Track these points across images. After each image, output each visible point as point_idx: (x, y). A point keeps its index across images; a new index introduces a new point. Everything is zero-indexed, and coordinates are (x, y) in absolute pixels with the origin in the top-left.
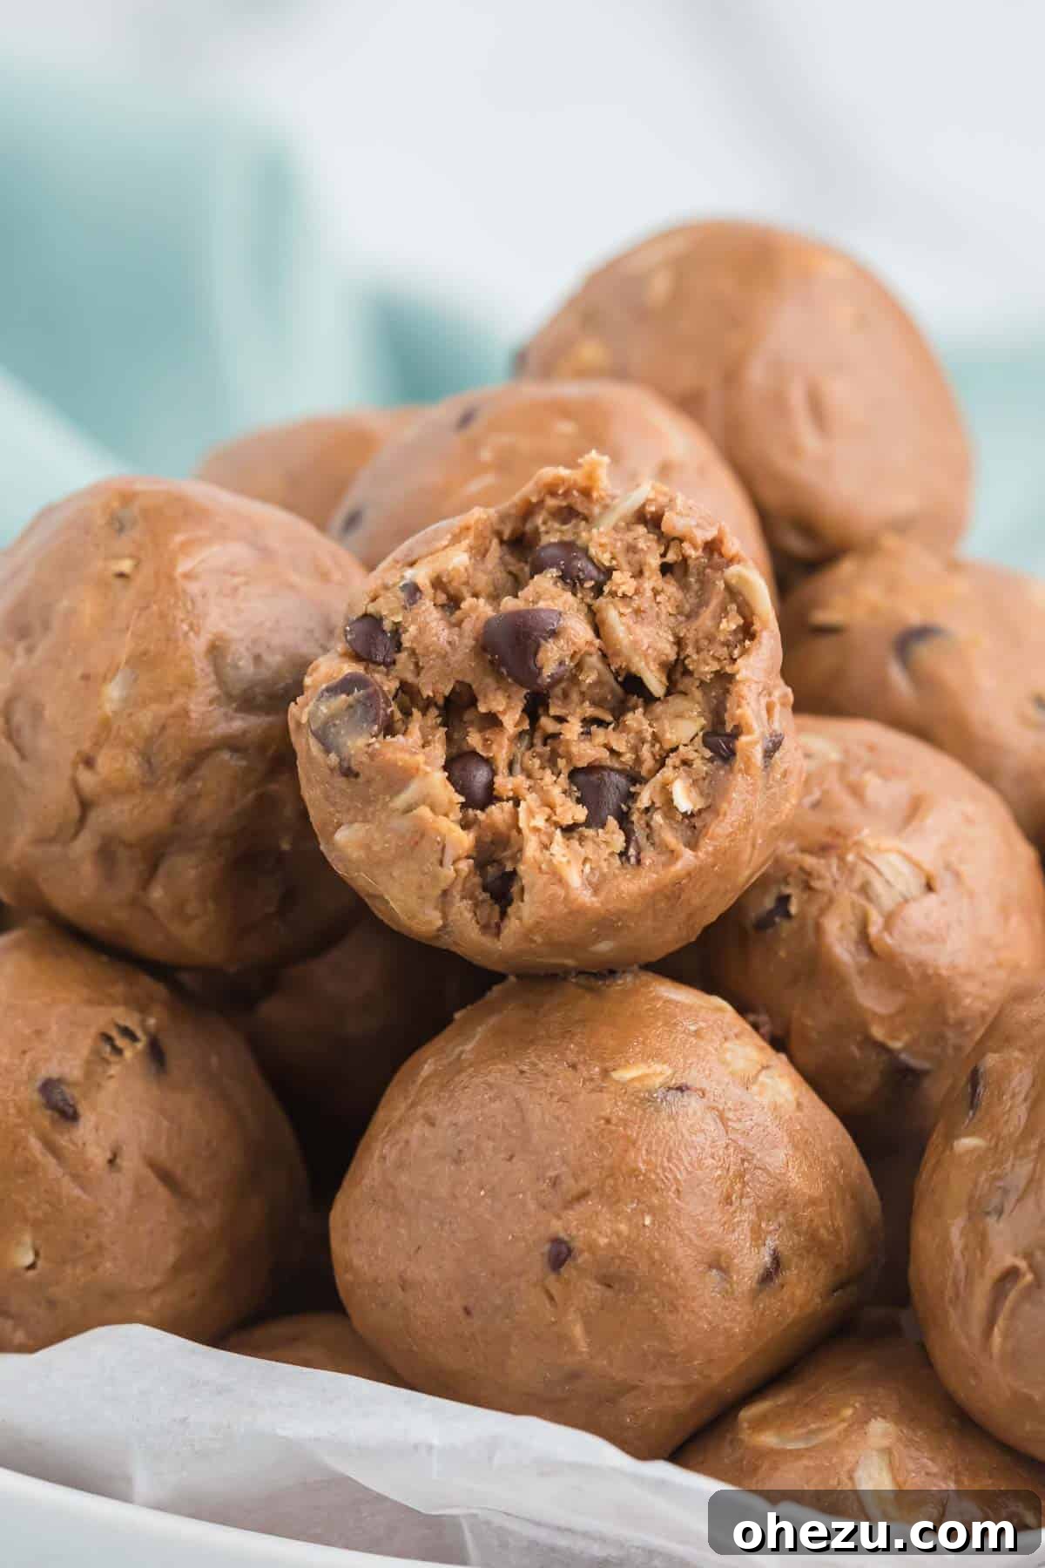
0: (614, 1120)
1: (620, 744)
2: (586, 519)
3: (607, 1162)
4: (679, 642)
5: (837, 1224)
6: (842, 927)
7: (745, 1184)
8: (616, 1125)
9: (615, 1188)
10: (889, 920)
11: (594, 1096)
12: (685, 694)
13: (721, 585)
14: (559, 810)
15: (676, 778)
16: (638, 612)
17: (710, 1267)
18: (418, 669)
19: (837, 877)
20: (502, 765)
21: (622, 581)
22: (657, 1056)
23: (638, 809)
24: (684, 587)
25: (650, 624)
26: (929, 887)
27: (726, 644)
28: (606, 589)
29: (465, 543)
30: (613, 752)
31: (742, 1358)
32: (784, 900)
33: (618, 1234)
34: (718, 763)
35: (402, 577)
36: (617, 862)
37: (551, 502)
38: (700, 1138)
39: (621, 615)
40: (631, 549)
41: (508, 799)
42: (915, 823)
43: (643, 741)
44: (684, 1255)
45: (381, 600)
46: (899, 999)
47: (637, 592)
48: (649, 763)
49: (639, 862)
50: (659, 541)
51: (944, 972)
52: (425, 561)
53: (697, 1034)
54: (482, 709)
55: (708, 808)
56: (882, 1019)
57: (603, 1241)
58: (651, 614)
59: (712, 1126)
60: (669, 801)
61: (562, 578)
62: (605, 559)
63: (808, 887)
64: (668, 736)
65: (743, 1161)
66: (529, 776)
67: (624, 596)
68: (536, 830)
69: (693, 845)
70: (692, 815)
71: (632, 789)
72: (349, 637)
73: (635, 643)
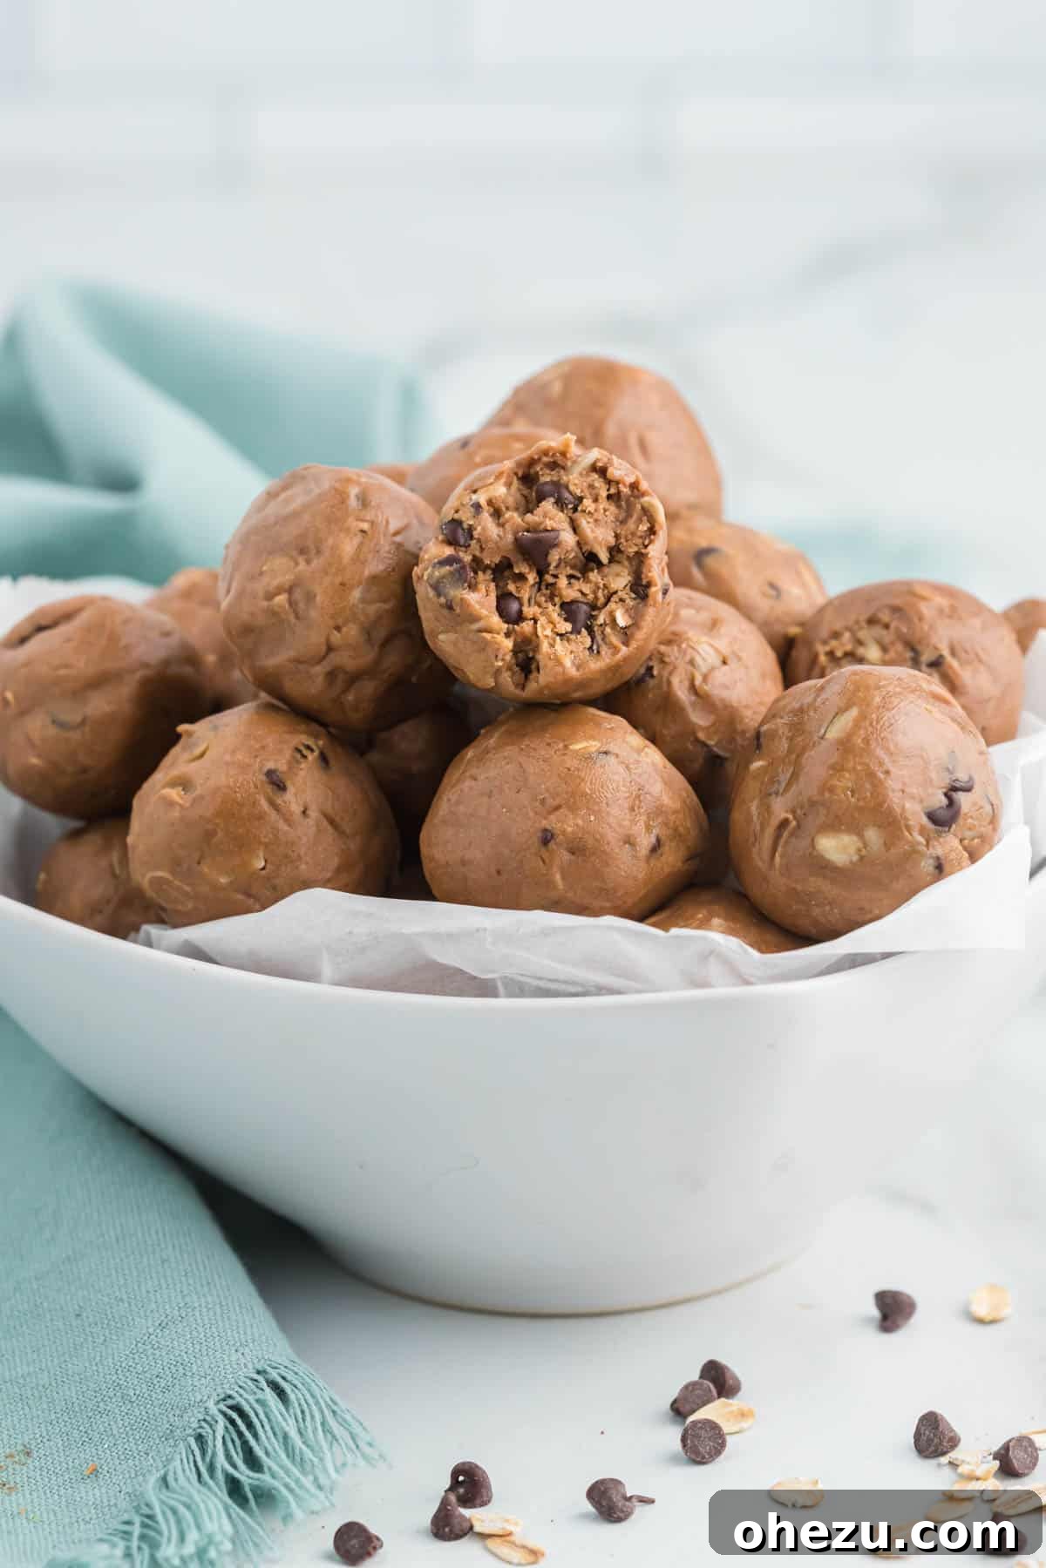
0: (572, 769)
1: (587, 589)
2: (563, 468)
3: (570, 789)
4: (617, 536)
5: (687, 825)
6: (681, 682)
7: (640, 801)
8: (574, 771)
9: (575, 803)
10: (705, 678)
11: (563, 757)
12: (619, 562)
13: (639, 507)
14: (558, 626)
15: (617, 608)
16: (596, 521)
17: (625, 843)
18: (482, 549)
19: (677, 655)
20: (525, 600)
21: (588, 503)
22: (593, 738)
23: (597, 625)
24: (619, 507)
25: (602, 527)
26: (724, 662)
27: (641, 537)
28: (579, 508)
29: (503, 480)
30: (582, 593)
31: (643, 892)
32: (650, 669)
33: (577, 825)
34: (638, 601)
35: (471, 499)
36: (587, 653)
37: (545, 459)
38: (616, 777)
39: (588, 522)
40: (591, 486)
41: (531, 619)
42: (715, 631)
43: (599, 588)
44: (612, 837)
45: (461, 512)
46: (712, 718)
47: (596, 510)
48: (602, 600)
49: (598, 652)
50: (606, 483)
51: (735, 704)
52: (482, 491)
53: (611, 729)
54: (517, 571)
55: (633, 624)
56: (703, 729)
57: (570, 829)
58: (603, 523)
59: (621, 769)
60: (614, 620)
61: (556, 503)
62: (578, 492)
63: (662, 662)
64: (612, 586)
65: (639, 789)
66: (540, 606)
67: (589, 512)
68: (547, 636)
69: (626, 644)
70: (626, 628)
71: (594, 613)
72: (445, 532)
73: (596, 538)
